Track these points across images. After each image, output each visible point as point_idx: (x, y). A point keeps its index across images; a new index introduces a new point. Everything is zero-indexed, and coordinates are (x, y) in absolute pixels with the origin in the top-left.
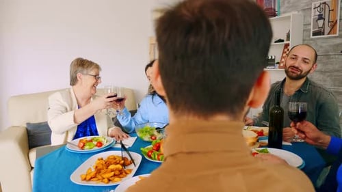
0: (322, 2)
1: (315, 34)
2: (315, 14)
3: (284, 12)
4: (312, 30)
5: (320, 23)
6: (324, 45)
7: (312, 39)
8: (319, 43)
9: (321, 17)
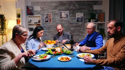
0: (47, 13)
1: (46, 22)
2: (45, 16)
3: (36, 14)
4: (45, 21)
5: (47, 19)
6: (48, 25)
7: (45, 23)
8: (47, 24)
9: (47, 17)
